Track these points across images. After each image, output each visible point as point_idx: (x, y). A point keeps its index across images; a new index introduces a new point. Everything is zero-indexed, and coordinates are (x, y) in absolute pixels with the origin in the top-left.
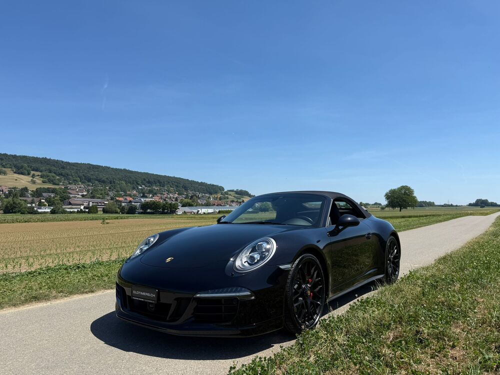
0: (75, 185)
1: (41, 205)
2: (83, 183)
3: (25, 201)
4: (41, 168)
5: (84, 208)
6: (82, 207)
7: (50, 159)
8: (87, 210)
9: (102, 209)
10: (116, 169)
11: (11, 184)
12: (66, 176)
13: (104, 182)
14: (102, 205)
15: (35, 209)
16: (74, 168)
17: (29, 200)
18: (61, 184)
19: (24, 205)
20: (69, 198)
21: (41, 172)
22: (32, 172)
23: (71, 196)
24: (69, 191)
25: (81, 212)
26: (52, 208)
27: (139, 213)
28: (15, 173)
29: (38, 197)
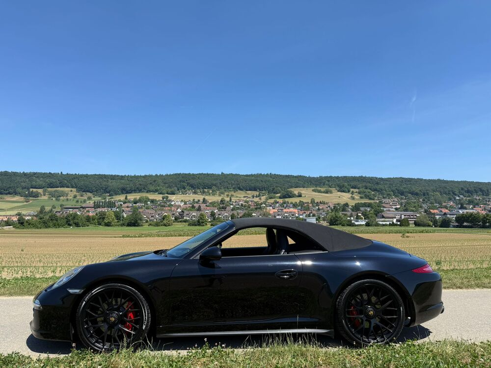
0: (389, 198)
1: (358, 218)
2: (396, 196)
3: (346, 215)
4: (359, 186)
5: (397, 221)
6: (395, 221)
7: (365, 177)
8: (399, 223)
9: (413, 222)
10: (430, 181)
11: (336, 201)
12: (380, 191)
13: (417, 194)
14: (414, 218)
15: (353, 222)
16: (387, 182)
17: (349, 214)
18: (376, 198)
19: (344, 219)
20: (383, 211)
21: (358, 189)
22: (352, 190)
23: (385, 209)
24: (384, 205)
25: (393, 225)
26: (367, 221)
27: (454, 227)
28: (338, 191)
29: (356, 211)
